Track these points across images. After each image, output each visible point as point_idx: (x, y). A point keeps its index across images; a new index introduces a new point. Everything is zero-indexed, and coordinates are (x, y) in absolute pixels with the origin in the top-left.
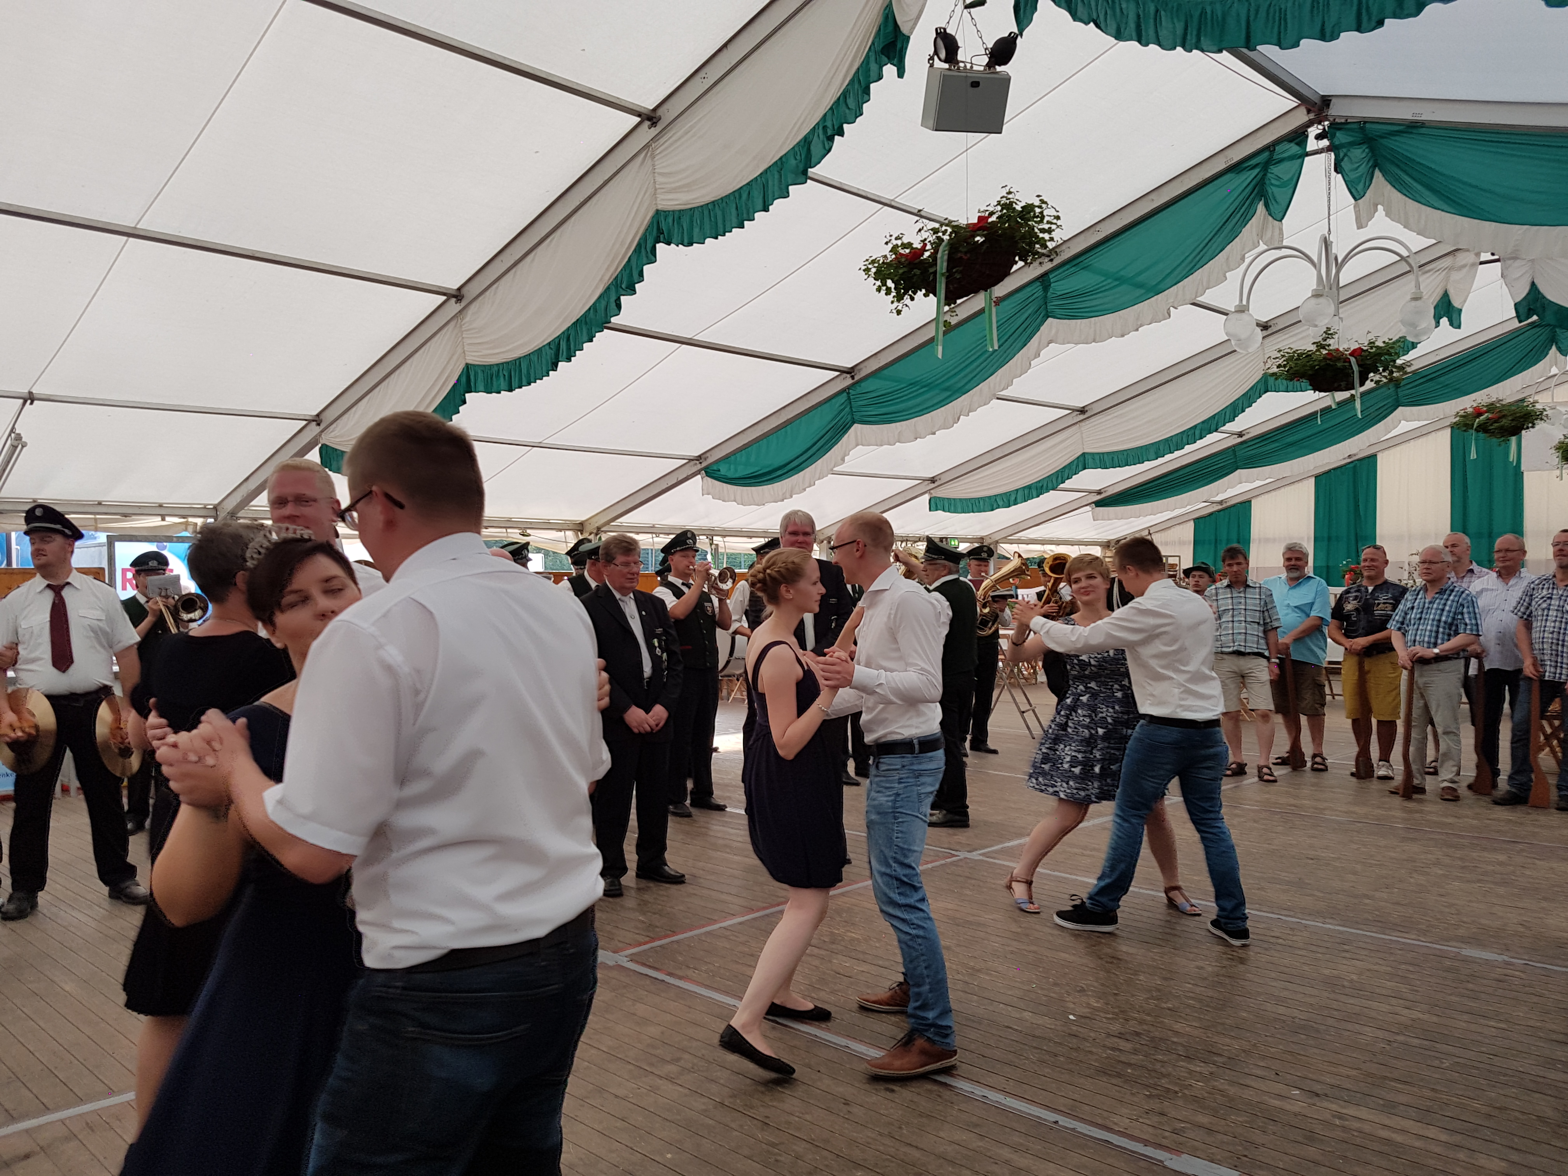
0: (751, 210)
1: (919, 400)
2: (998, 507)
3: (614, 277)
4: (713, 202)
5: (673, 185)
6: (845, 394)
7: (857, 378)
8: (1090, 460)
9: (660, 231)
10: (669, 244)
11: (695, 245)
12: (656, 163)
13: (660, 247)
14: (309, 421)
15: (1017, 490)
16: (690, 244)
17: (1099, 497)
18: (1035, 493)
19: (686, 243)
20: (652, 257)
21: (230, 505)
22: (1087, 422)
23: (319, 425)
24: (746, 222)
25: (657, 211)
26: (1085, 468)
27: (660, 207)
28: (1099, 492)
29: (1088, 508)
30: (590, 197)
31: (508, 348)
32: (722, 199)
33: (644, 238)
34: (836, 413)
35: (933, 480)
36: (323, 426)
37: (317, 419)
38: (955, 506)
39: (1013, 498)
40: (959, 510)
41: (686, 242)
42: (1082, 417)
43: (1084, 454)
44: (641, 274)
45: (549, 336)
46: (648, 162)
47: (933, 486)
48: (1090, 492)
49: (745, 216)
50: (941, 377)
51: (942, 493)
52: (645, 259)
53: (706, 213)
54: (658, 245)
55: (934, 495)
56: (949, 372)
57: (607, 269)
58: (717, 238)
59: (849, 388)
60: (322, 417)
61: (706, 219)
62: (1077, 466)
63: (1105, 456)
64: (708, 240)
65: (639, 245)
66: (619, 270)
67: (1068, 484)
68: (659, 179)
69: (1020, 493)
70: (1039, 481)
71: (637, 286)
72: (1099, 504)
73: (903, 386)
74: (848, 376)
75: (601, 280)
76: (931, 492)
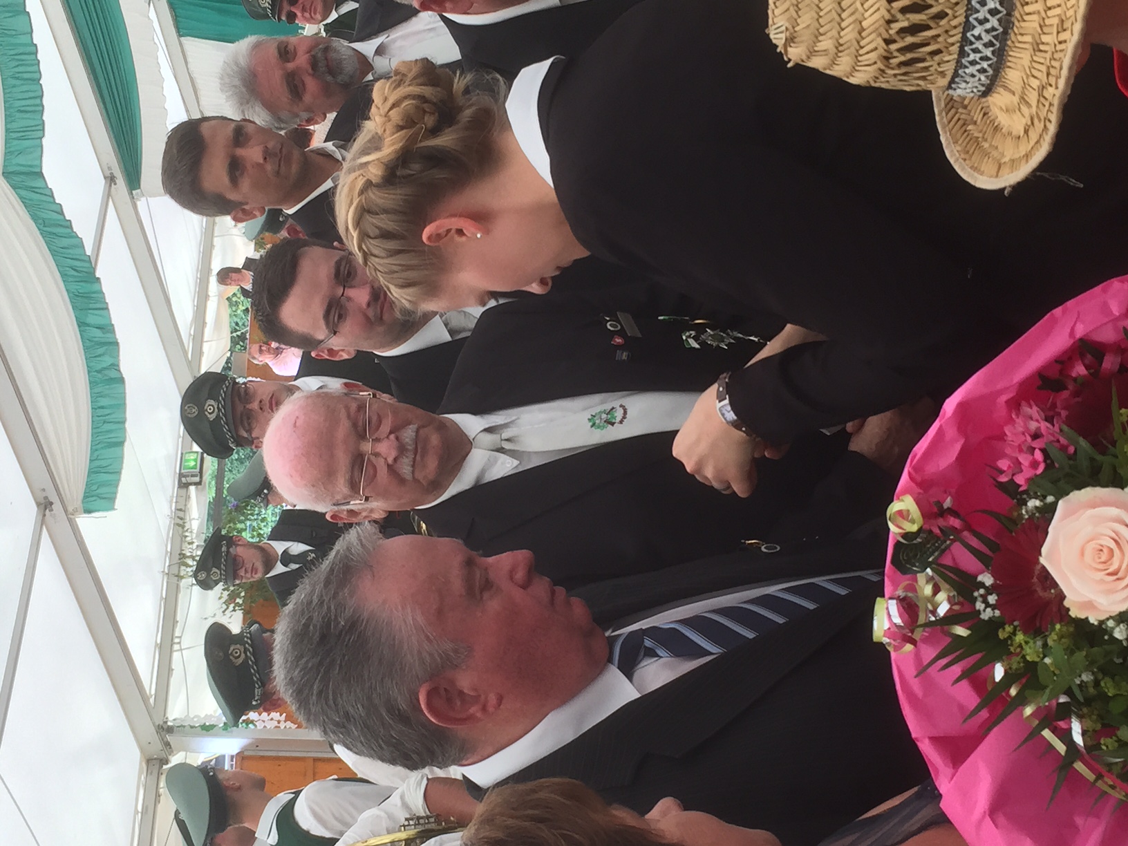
2: (115, 366)
8: (21, 160)
15: (82, 324)
26: (40, 175)
28: (111, 179)
29: (139, 203)
35: (45, 505)
38: (109, 461)
39: (98, 333)
40: (118, 451)
43: (5, 174)
47: (57, 506)
48: (108, 195)
55: (78, 502)
62: (33, 189)
63: (14, 126)
70: (63, 275)
72: (133, 178)
76: (70, 509)
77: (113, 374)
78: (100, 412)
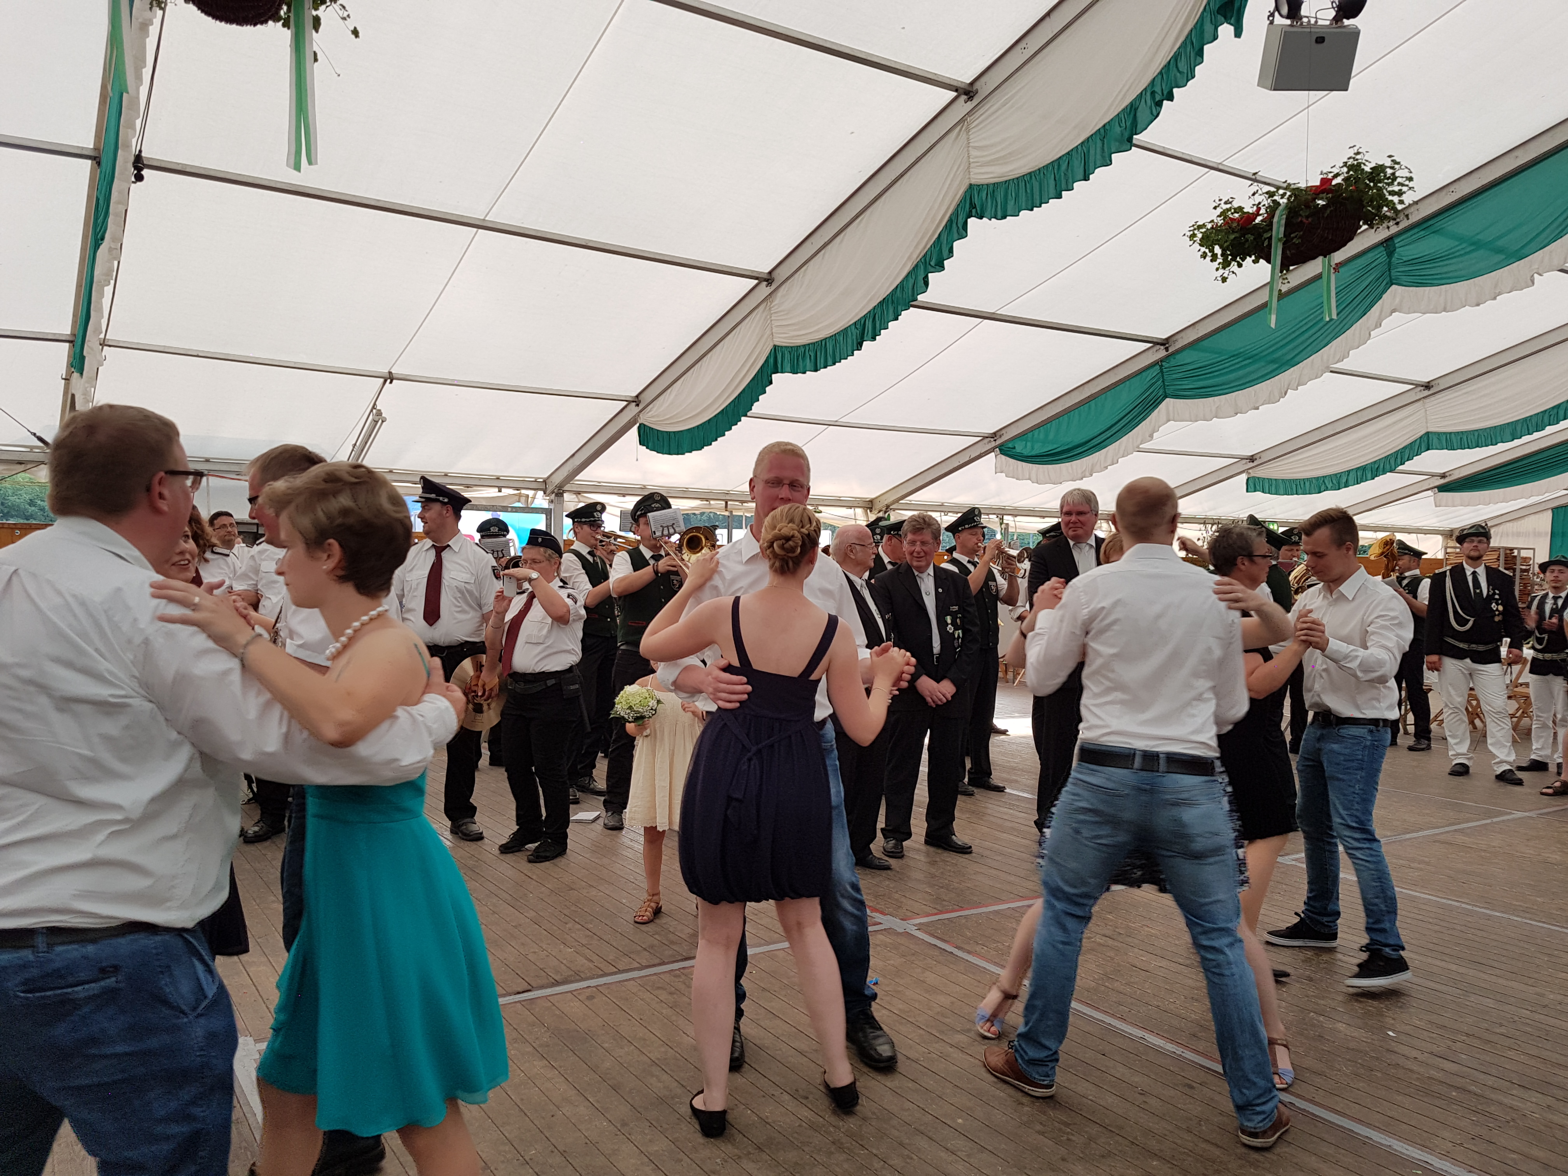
0: (1070, 180)
1: (1241, 373)
2: (1327, 489)
3: (923, 254)
4: (1030, 173)
5: (989, 158)
6: (1158, 367)
7: (1171, 350)
8: (1435, 441)
9: (973, 206)
10: (981, 218)
11: (1008, 218)
12: (971, 137)
13: (972, 221)
14: (629, 402)
15: (1349, 472)
16: (1004, 217)
17: (1442, 481)
18: (1369, 475)
19: (999, 217)
20: (963, 232)
21: (557, 479)
22: (1432, 398)
23: (638, 405)
24: (1064, 193)
25: (971, 185)
26: (1428, 449)
27: (973, 182)
28: (1443, 476)
29: (1430, 493)
30: (902, 175)
31: (816, 328)
32: (1039, 169)
33: (956, 213)
34: (1145, 387)
35: (1252, 459)
36: (641, 406)
37: (636, 400)
38: (1276, 488)
39: (1344, 480)
40: (1282, 491)
41: (999, 215)
42: (1427, 393)
43: (1428, 433)
44: (951, 251)
45: (857, 314)
46: (963, 135)
47: (1252, 465)
48: (1433, 475)
49: (1064, 186)
50: (1267, 349)
51: (1261, 472)
52: (956, 236)
53: (1022, 185)
54: (969, 220)
55: (1252, 475)
56: (1276, 343)
57: (916, 247)
58: (1032, 210)
59: (1162, 360)
60: (641, 398)
61: (1022, 191)
62: (1420, 446)
63: (1453, 435)
64: (1022, 213)
65: (950, 221)
66: (929, 246)
67: (1408, 466)
68: (974, 153)
69: (1352, 476)
70: (1375, 462)
71: (945, 262)
72: (1442, 488)
73: (1223, 358)
74: (1162, 347)
75: (909, 258)
76: (1250, 471)
77: (1323, 488)
78: (1302, 483)
